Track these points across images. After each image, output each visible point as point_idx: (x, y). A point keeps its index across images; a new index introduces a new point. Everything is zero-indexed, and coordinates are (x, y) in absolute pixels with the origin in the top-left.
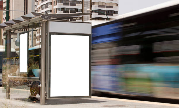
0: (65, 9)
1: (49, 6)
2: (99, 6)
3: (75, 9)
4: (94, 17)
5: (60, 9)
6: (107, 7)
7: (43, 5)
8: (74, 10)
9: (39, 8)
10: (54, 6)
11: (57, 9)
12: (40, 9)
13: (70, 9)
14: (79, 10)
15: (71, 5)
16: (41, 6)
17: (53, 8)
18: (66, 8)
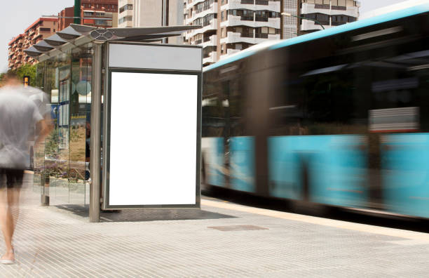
0: (245, 12)
1: (211, 5)
2: (317, 6)
3: (266, 11)
4: (306, 29)
5: (235, 12)
6: (334, 8)
7: (199, 3)
8: (264, 13)
9: (192, 9)
10: (222, 5)
11: (227, 11)
12: (193, 12)
13: (255, 11)
14: (274, 14)
15: (256, 4)
16: (196, 5)
17: (219, 10)
18: (247, 10)
